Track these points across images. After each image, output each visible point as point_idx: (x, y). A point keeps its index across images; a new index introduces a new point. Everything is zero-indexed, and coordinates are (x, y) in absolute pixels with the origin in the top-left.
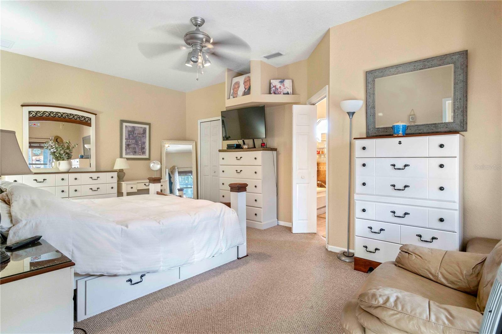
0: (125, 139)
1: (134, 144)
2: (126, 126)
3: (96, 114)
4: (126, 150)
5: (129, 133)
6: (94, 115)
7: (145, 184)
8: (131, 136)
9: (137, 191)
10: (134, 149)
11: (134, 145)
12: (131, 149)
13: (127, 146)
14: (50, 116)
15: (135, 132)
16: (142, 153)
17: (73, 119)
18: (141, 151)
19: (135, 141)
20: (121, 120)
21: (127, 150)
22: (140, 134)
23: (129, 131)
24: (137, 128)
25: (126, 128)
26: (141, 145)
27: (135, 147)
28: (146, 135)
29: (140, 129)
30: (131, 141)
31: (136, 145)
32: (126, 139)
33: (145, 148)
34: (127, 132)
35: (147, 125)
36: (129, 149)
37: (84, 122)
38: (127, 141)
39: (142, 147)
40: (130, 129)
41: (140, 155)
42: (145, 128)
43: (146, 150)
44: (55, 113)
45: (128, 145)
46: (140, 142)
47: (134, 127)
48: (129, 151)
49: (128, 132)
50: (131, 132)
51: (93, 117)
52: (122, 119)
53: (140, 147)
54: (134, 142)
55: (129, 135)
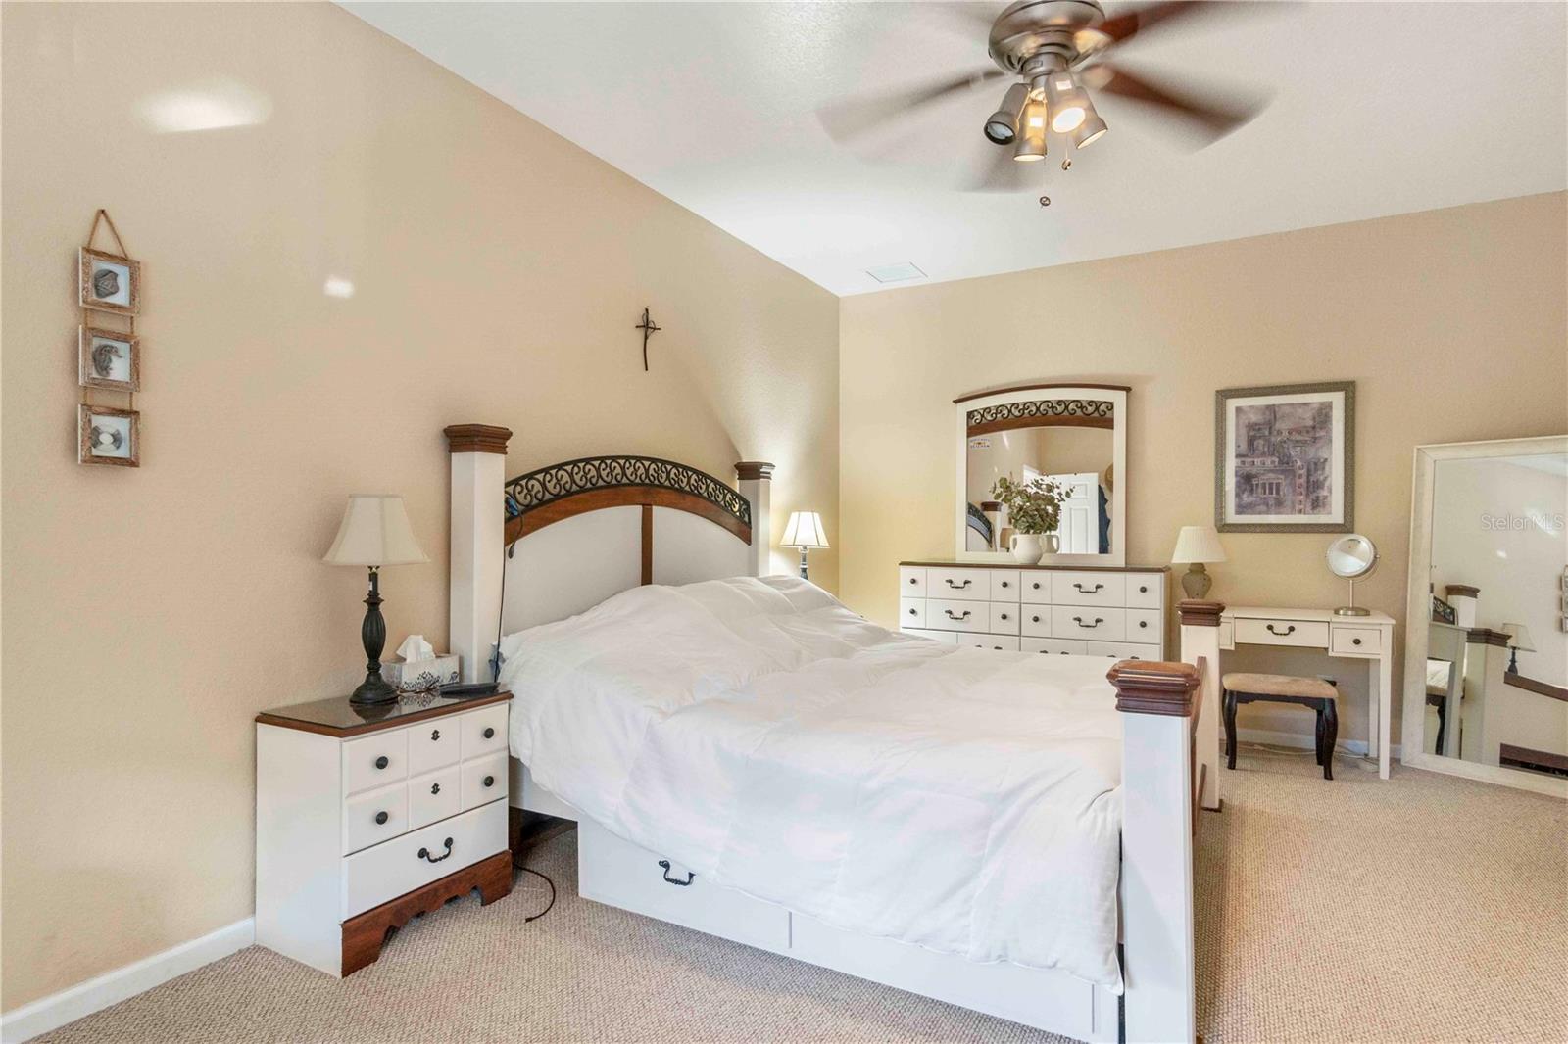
0: (1234, 454)
1: (1271, 471)
2: (1238, 410)
3: (1128, 389)
4: (1237, 495)
5: (1252, 433)
6: (1125, 392)
7: (1270, 628)
8: (1259, 443)
9: (1233, 648)
10: (1271, 489)
11: (1271, 475)
12: (1260, 490)
13: (1242, 481)
14: (1011, 417)
15: (1278, 425)
16: (1309, 505)
17: (1066, 413)
18: (1308, 495)
19: (1277, 460)
20: (1217, 391)
21: (1245, 495)
22: (1299, 432)
23: (1251, 426)
24: (1287, 410)
25: (1237, 416)
26: (1304, 472)
27: (1278, 485)
28: (1329, 432)
29: (1300, 411)
30: (1258, 461)
31: (1282, 477)
32: (1238, 456)
33: (1327, 484)
34: (1243, 431)
35: (1338, 390)
36: (1252, 490)
37: (1094, 418)
38: (1243, 463)
39: (1308, 482)
40: (1254, 418)
41: (1300, 512)
42: (1322, 404)
43: (1330, 491)
44: (1021, 407)
45: (1246, 480)
46: (1299, 463)
47: (1271, 408)
48: (1252, 499)
49: (1250, 430)
50: (1259, 429)
51: (1118, 398)
52: (1223, 386)
53: (1303, 480)
54: (1273, 462)
55: (1251, 441)
